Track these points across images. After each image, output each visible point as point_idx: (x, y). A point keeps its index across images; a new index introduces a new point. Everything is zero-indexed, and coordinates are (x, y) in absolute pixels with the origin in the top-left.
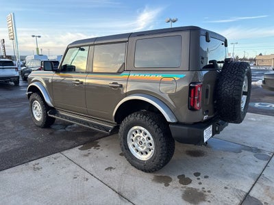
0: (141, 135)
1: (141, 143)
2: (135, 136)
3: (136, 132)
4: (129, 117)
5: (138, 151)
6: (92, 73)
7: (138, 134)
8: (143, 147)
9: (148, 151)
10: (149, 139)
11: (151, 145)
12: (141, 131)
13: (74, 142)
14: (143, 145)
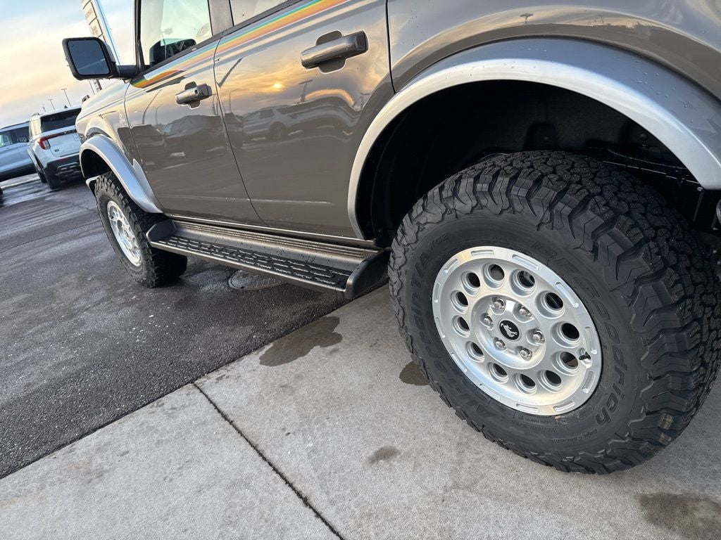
0: (504, 287)
1: (509, 330)
2: (472, 300)
3: (474, 281)
4: (418, 209)
5: (500, 371)
6: (235, 29)
7: (484, 290)
8: (526, 351)
9: (560, 368)
10: (554, 301)
11: (571, 331)
12: (496, 270)
13: (249, 329)
14: (524, 340)
